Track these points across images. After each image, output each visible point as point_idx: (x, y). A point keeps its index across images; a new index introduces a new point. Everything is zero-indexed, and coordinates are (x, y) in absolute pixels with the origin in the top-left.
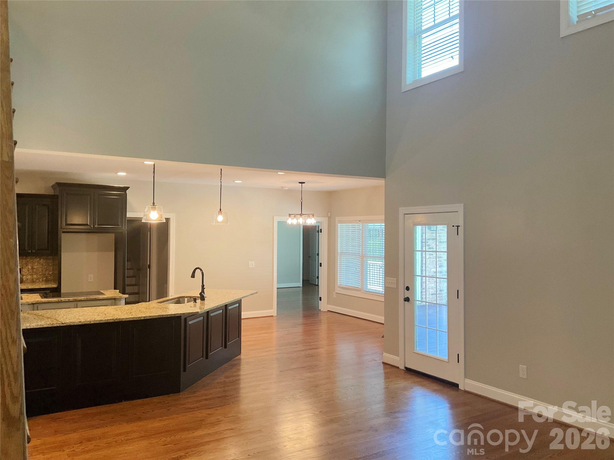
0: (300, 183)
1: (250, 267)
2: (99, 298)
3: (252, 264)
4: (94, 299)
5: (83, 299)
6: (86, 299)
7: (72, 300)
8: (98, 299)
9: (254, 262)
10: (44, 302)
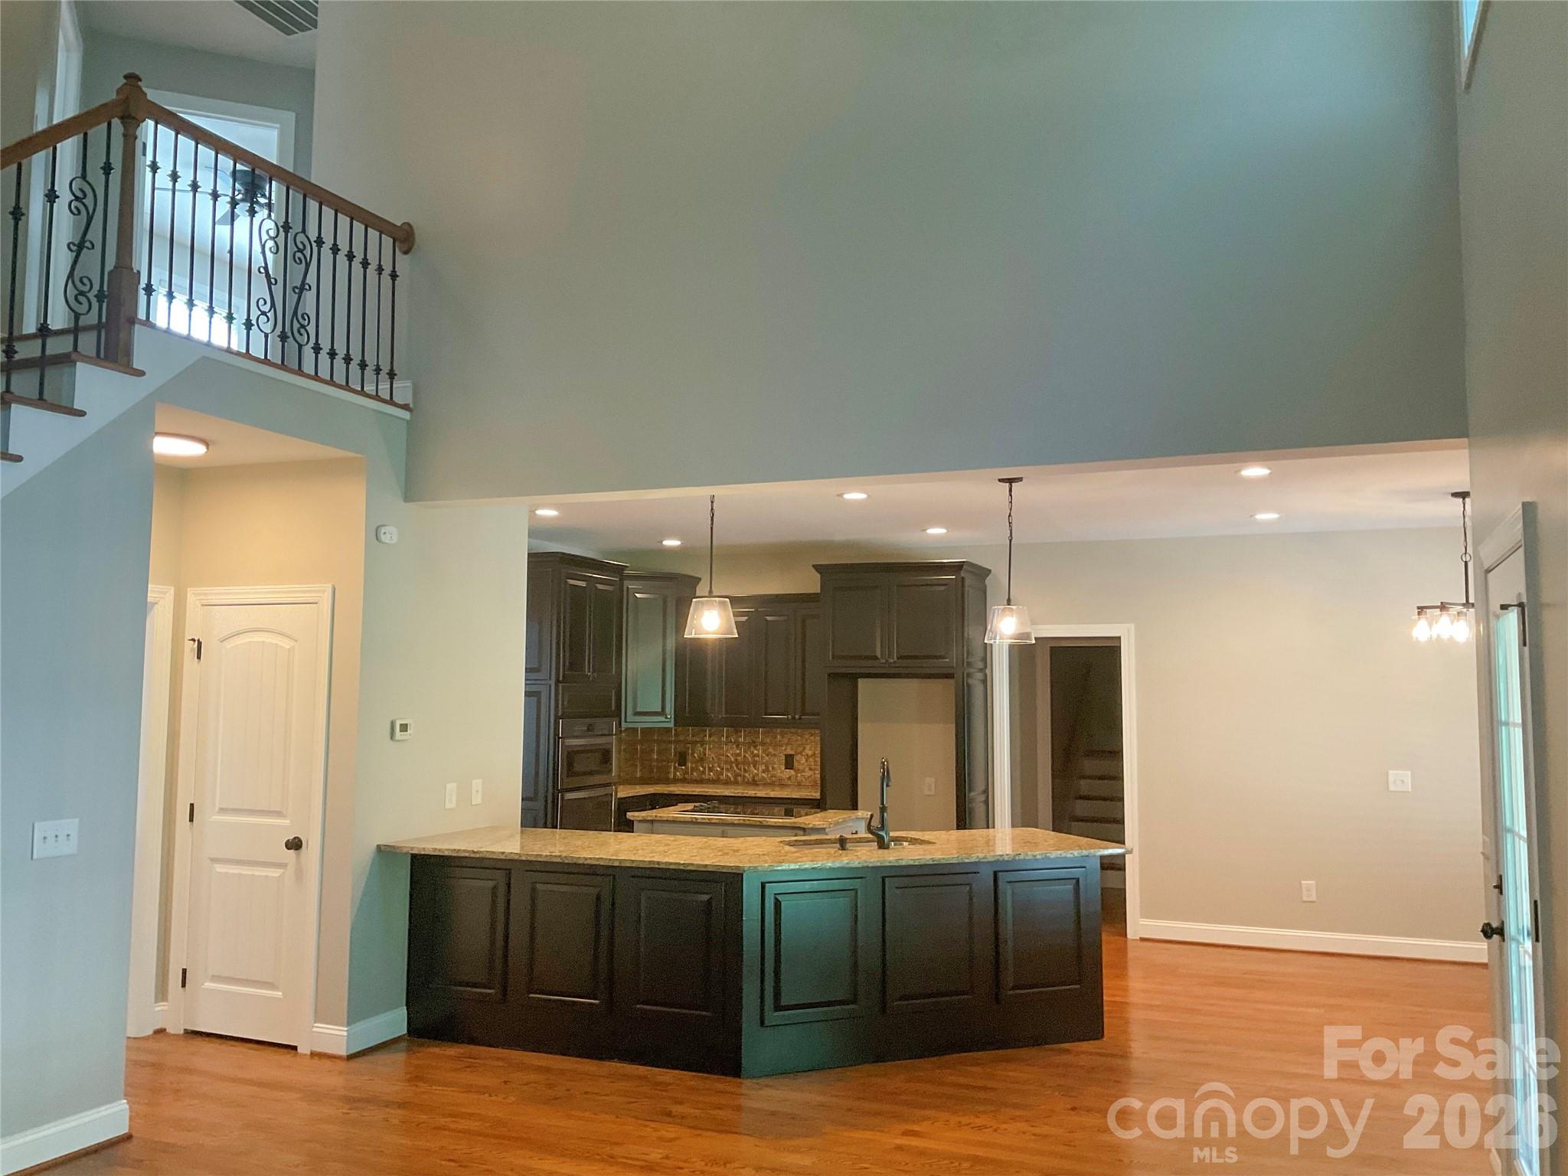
0: (1455, 495)
1: (1392, 788)
2: (767, 822)
3: (1400, 779)
4: (758, 823)
5: (736, 822)
6: (742, 822)
7: (717, 821)
8: (766, 824)
9: (1409, 773)
10: (665, 819)
